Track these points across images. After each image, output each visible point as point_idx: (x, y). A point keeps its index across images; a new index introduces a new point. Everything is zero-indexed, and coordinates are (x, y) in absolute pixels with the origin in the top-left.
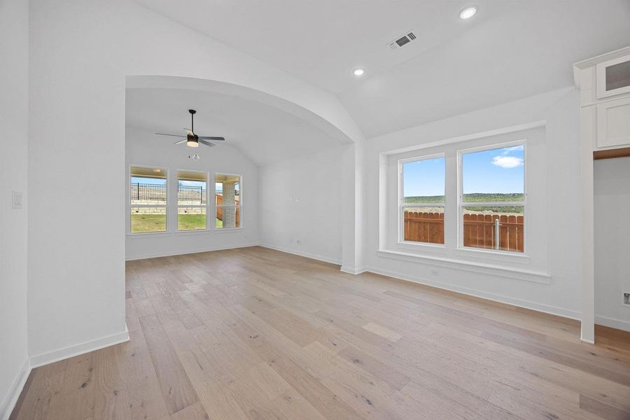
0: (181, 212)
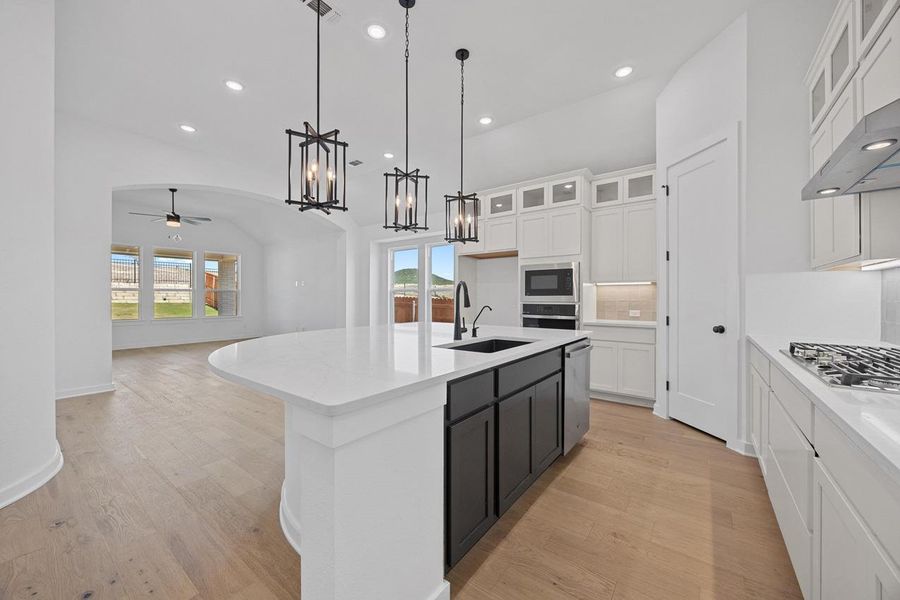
0: (159, 299)
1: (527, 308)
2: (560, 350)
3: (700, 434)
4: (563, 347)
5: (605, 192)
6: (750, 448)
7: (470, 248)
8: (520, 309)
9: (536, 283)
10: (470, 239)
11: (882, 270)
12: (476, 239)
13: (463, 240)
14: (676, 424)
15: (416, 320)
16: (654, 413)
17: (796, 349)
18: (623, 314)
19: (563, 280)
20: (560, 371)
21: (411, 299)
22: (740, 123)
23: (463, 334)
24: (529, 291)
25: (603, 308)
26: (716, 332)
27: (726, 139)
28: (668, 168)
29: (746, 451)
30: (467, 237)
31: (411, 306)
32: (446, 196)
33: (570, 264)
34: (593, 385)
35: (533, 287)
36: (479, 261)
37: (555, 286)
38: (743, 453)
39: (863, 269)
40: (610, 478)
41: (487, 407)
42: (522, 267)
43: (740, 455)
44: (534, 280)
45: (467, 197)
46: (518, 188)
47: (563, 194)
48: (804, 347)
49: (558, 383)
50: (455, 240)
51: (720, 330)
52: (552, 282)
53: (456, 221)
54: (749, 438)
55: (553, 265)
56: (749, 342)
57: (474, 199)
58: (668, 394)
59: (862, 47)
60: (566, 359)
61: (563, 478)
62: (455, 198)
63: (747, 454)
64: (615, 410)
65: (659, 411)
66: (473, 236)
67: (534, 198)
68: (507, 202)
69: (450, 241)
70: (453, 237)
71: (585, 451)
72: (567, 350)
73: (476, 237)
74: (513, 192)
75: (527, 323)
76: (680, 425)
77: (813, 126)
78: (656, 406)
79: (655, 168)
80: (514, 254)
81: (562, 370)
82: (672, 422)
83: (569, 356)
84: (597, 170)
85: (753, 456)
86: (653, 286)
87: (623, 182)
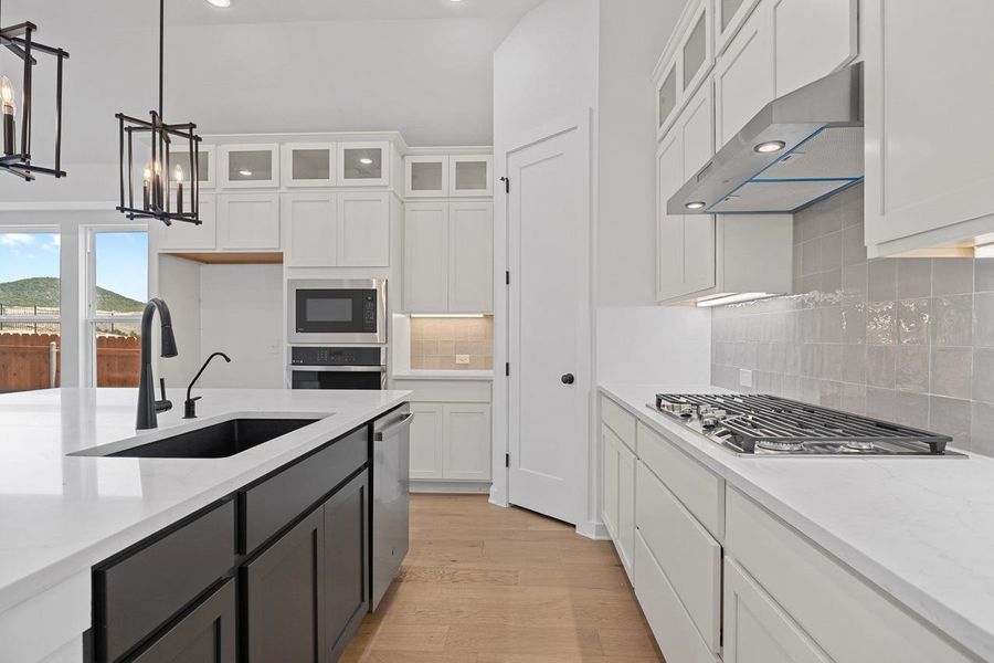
1: (299, 354)
2: (366, 428)
3: (548, 522)
4: (370, 424)
5: (425, 176)
6: (603, 528)
7: (182, 237)
8: (286, 357)
9: (316, 311)
10: (180, 216)
11: (712, 307)
12: (194, 218)
13: (166, 217)
14: (518, 511)
15: (57, 386)
16: (490, 501)
17: (663, 402)
18: (448, 362)
19: (361, 307)
20: (365, 465)
21: (47, 339)
22: (591, 110)
23: (160, 416)
24: (303, 325)
25: (419, 352)
26: (565, 382)
27: (575, 128)
28: (508, 154)
29: (597, 535)
30: (174, 209)
31: (48, 353)
32: (121, 117)
33: (369, 282)
34: (414, 474)
35: (310, 317)
36: (204, 268)
37: (348, 318)
38: (594, 537)
39: (699, 305)
40: (447, 627)
41: (220, 583)
42: (290, 282)
43: (592, 541)
44: (311, 306)
45: (174, 129)
46: (281, 143)
47: (361, 166)
48: (673, 399)
49: (362, 488)
50: (145, 214)
51: (569, 379)
52: (344, 311)
53: (148, 174)
54: (600, 518)
55: (340, 281)
56: (601, 393)
57: (191, 137)
58: (508, 471)
59: (721, 41)
60: (376, 444)
61: (373, 652)
62: (145, 126)
63: (599, 538)
64: (442, 505)
65: (497, 499)
66: (187, 209)
67: (311, 165)
68: (260, 165)
69: (133, 214)
70: (139, 205)
71: (403, 588)
72: (377, 426)
73: (195, 214)
74: (273, 147)
75: (299, 381)
76: (522, 513)
77: (660, 133)
78: (492, 490)
79: (491, 153)
80: (276, 259)
81: (369, 465)
82: (513, 510)
83: (380, 437)
84: (414, 140)
85: (606, 538)
86: (485, 321)
87: (449, 164)
